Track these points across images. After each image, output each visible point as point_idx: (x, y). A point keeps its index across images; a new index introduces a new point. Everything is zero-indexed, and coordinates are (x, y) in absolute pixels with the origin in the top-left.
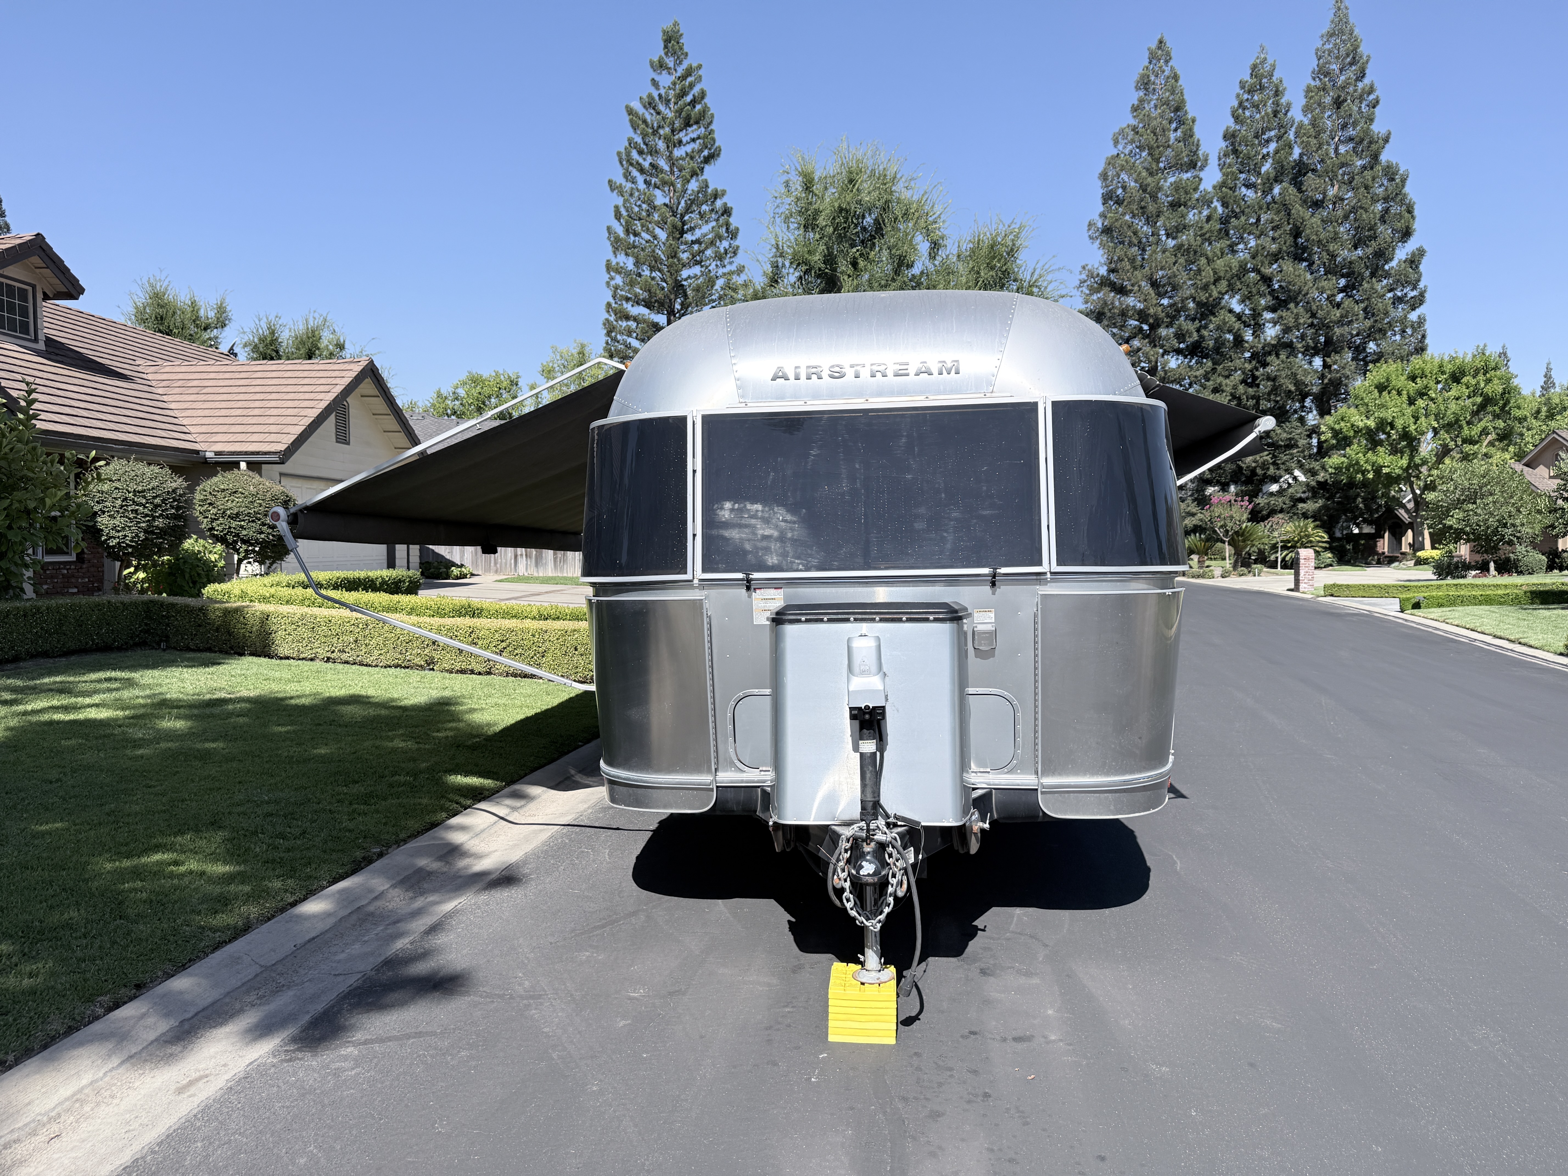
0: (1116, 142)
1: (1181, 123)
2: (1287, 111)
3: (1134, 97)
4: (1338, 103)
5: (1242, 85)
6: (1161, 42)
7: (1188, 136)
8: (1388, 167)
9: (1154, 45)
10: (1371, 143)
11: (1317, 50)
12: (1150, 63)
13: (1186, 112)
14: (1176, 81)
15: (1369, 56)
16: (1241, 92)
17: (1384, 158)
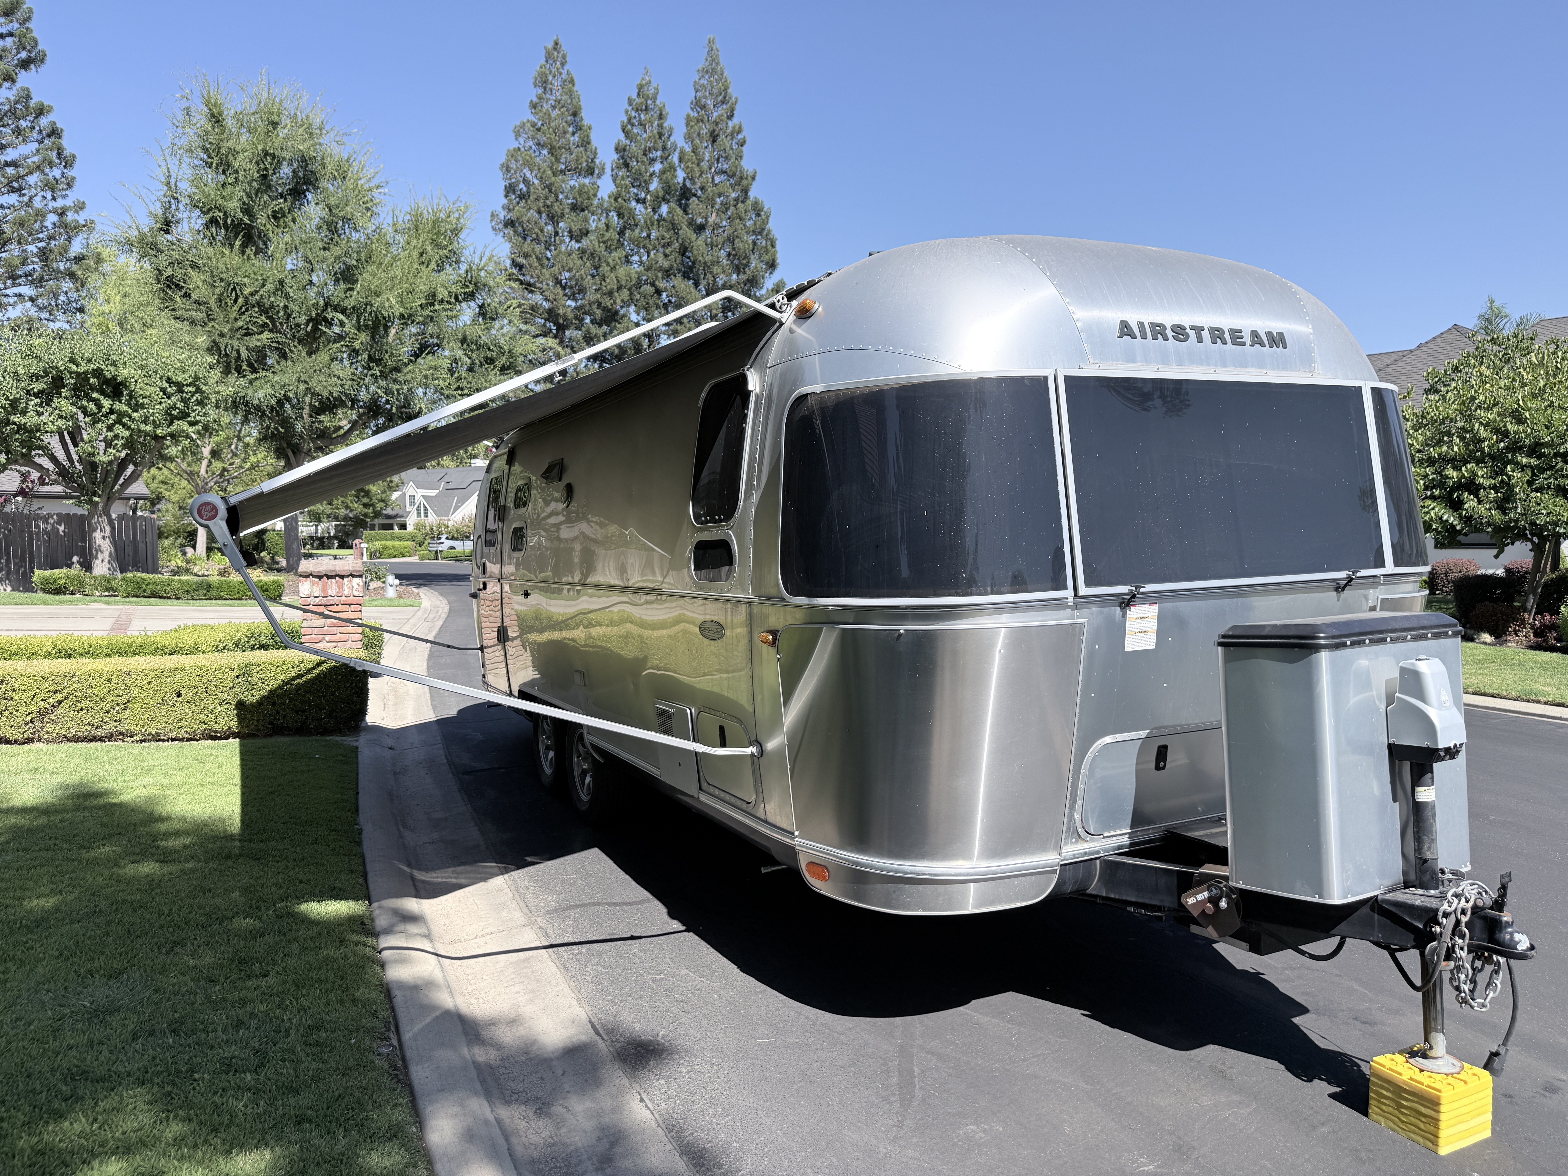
0: (517, 135)
1: (579, 128)
2: (670, 136)
3: (533, 93)
4: (714, 138)
5: (630, 101)
6: (556, 44)
7: (585, 143)
8: (756, 203)
9: (550, 46)
10: (741, 178)
11: (695, 82)
12: (547, 61)
13: (582, 119)
14: (573, 85)
15: (736, 98)
16: (630, 108)
17: (752, 194)
